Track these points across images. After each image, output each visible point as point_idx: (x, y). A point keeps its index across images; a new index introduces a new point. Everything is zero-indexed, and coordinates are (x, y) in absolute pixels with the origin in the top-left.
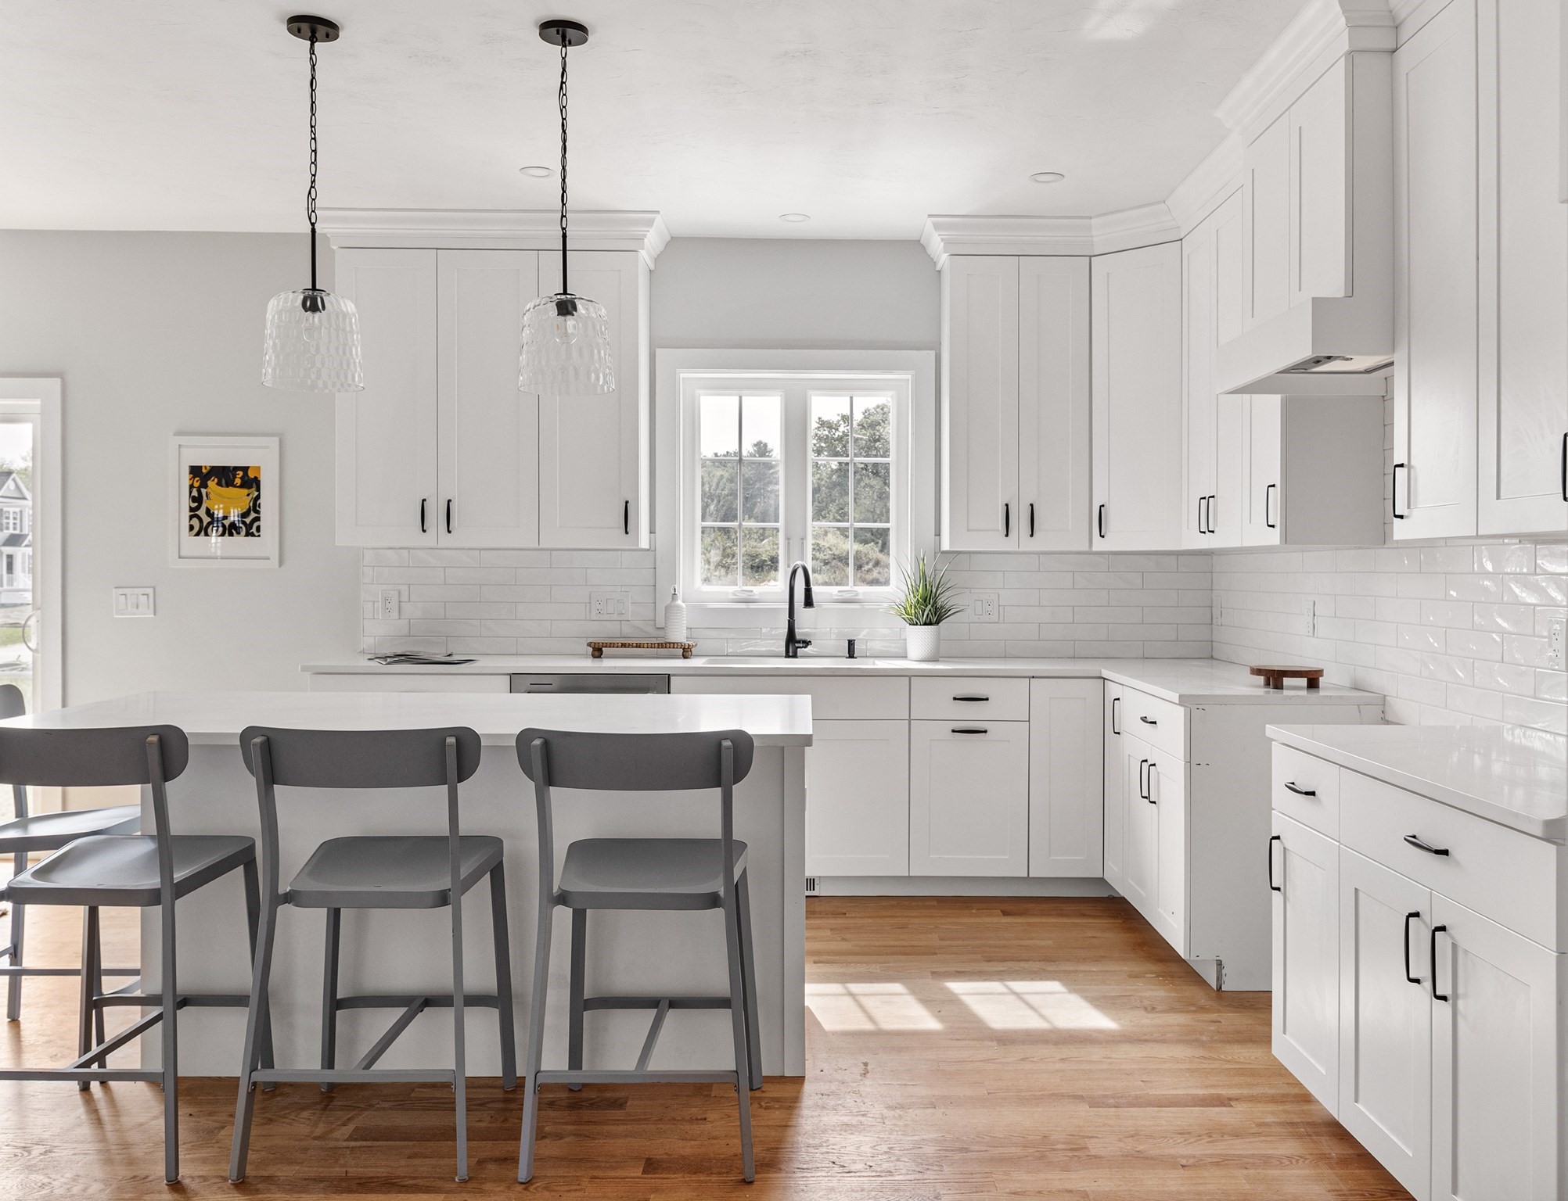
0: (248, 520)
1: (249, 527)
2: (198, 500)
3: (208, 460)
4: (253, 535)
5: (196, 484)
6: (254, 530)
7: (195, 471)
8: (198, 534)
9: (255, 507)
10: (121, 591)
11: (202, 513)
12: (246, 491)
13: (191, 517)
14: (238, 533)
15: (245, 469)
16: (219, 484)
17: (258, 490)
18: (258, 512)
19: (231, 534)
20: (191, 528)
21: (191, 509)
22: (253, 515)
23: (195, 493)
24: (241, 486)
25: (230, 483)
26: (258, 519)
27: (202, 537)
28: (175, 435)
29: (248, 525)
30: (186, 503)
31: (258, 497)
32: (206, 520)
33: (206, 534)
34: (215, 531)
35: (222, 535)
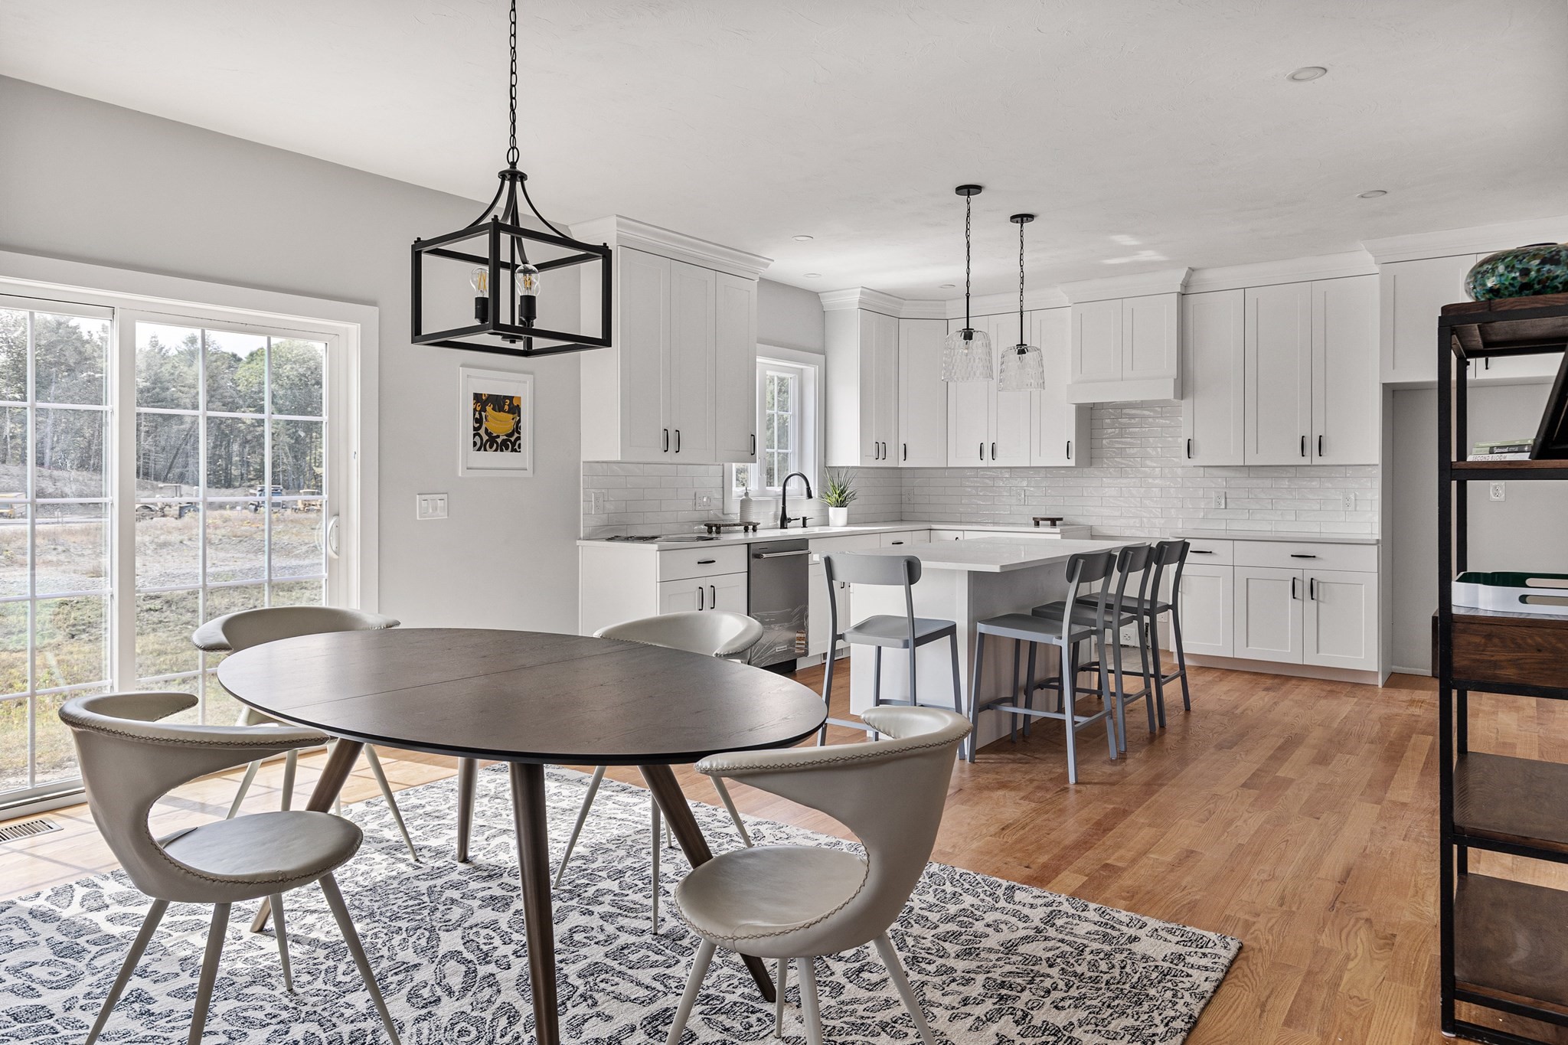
0: (513, 439)
1: (514, 444)
2: (479, 420)
3: (488, 389)
4: (516, 451)
5: (478, 409)
6: (516, 447)
7: (477, 397)
8: (479, 450)
9: (517, 429)
10: (424, 497)
11: (482, 432)
12: (511, 416)
13: (475, 435)
14: (507, 449)
15: (511, 398)
16: (494, 409)
17: (519, 416)
18: (519, 433)
19: (502, 450)
20: (475, 444)
21: (475, 429)
22: (516, 435)
23: (477, 416)
24: (508, 412)
25: (501, 410)
26: (519, 438)
27: (482, 452)
28: (462, 366)
29: (510, 442)
30: (471, 423)
31: (519, 421)
32: (485, 438)
33: (485, 450)
34: (491, 447)
35: (496, 450)
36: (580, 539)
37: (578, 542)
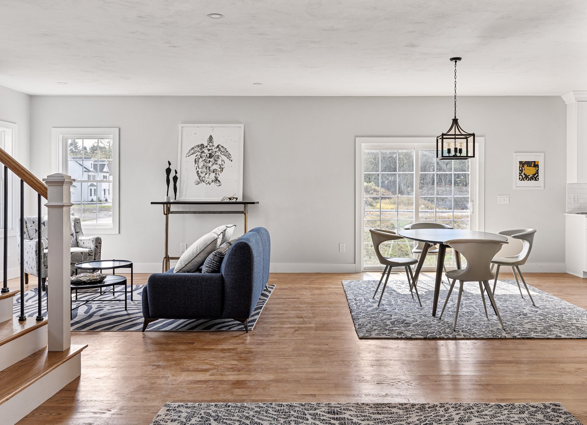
0: (535, 176)
1: (536, 178)
2: (521, 171)
3: (524, 160)
4: (537, 180)
5: (521, 166)
6: (537, 179)
7: (521, 163)
8: (521, 180)
9: (537, 172)
10: (500, 196)
11: (523, 174)
12: (535, 168)
13: (519, 176)
14: (533, 179)
15: (535, 162)
16: (527, 166)
17: (538, 168)
18: (538, 174)
19: (531, 180)
20: (520, 178)
21: (520, 173)
23: (521, 169)
24: (534, 167)
25: (530, 166)
26: (538, 176)
27: (523, 181)
28: (515, 152)
29: (535, 177)
30: (518, 171)
31: (538, 170)
32: (524, 176)
33: (524, 180)
34: (526, 179)
35: (528, 180)
36: (566, 213)
37: (565, 214)
